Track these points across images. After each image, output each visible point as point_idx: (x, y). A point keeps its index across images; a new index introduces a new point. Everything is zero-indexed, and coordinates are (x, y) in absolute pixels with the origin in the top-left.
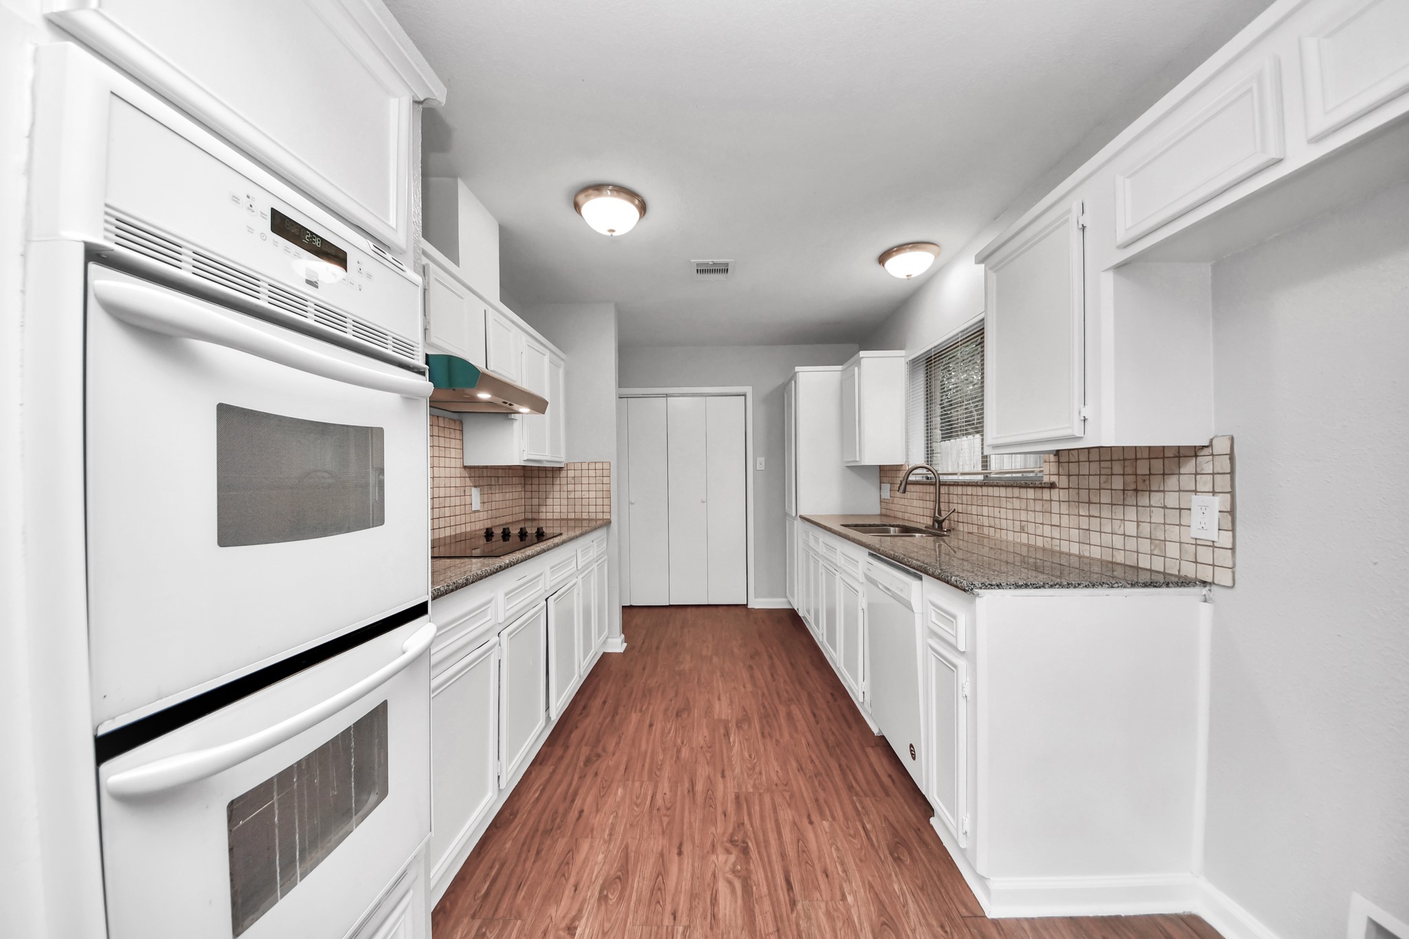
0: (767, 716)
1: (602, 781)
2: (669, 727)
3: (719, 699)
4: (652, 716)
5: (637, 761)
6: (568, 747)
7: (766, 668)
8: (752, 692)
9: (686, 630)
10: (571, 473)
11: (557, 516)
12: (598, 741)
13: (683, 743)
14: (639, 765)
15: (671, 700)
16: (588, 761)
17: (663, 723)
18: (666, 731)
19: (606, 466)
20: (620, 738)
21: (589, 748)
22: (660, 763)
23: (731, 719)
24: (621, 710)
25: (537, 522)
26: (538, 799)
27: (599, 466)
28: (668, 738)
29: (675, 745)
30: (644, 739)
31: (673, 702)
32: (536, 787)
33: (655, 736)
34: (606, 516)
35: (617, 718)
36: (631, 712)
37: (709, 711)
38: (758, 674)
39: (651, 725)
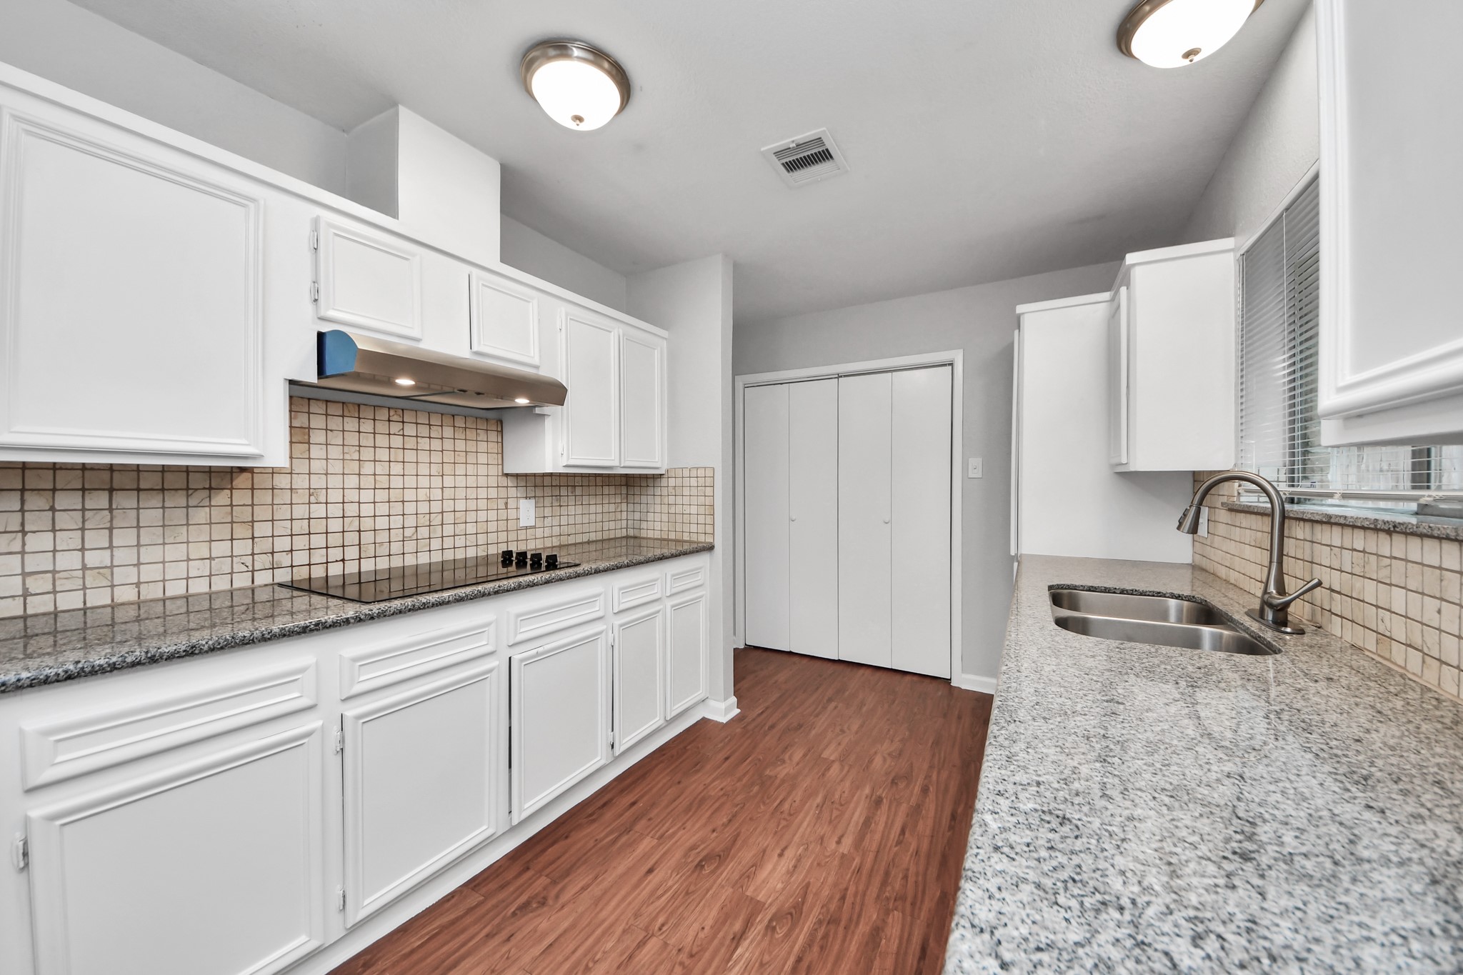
0: (833, 921)
1: (502, 957)
2: (670, 883)
3: (781, 855)
4: (665, 853)
5: (574, 939)
6: (528, 869)
7: (904, 808)
8: (843, 856)
9: (833, 705)
10: (672, 482)
11: (657, 535)
12: (567, 873)
13: (660, 929)
14: (571, 947)
15: (714, 831)
16: (524, 907)
17: (670, 872)
18: (660, 892)
19: (709, 473)
20: (596, 878)
21: (549, 880)
22: (598, 957)
23: (771, 905)
24: (639, 827)
25: (637, 541)
26: (412, 952)
27: (701, 473)
28: (651, 908)
29: (646, 929)
30: (623, 892)
31: (715, 834)
32: (433, 927)
33: (639, 894)
34: (709, 539)
35: (624, 839)
36: (648, 835)
37: (748, 875)
38: (881, 818)
39: (650, 871)
